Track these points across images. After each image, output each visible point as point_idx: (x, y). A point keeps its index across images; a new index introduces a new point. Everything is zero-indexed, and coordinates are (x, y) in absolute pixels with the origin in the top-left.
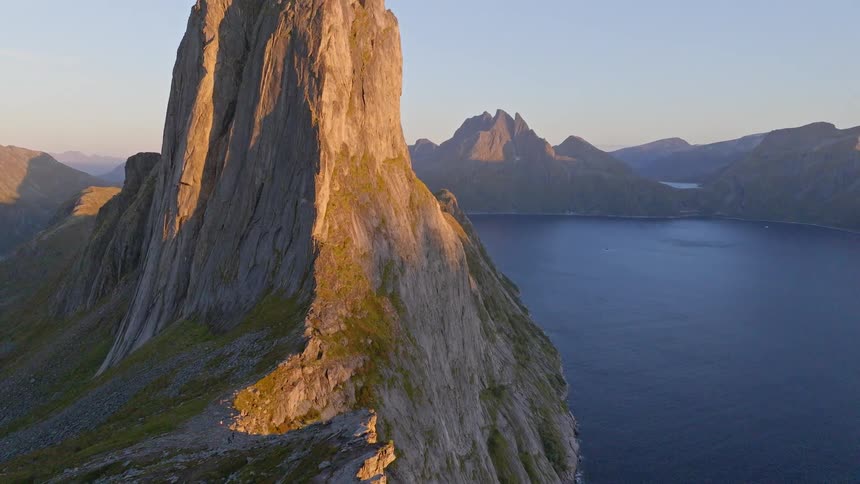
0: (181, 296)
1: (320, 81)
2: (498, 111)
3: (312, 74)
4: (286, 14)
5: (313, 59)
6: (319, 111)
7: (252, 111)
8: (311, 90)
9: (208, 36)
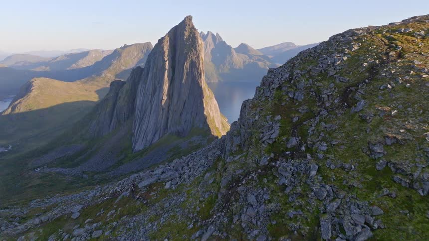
0: (166, 128)
1: (200, 74)
2: (208, 32)
3: (198, 73)
4: (189, 56)
5: (198, 69)
6: (201, 82)
7: (181, 80)
8: (198, 76)
9: (166, 59)
